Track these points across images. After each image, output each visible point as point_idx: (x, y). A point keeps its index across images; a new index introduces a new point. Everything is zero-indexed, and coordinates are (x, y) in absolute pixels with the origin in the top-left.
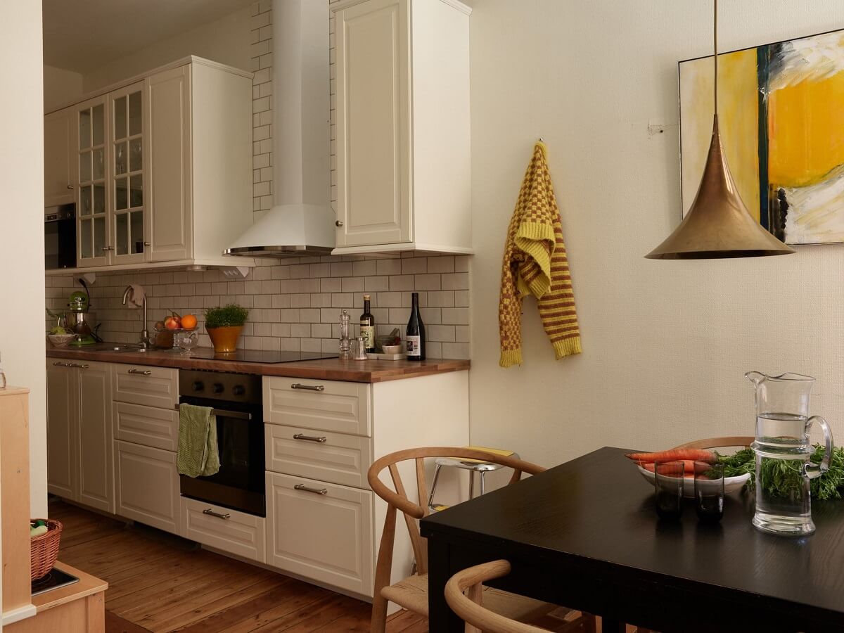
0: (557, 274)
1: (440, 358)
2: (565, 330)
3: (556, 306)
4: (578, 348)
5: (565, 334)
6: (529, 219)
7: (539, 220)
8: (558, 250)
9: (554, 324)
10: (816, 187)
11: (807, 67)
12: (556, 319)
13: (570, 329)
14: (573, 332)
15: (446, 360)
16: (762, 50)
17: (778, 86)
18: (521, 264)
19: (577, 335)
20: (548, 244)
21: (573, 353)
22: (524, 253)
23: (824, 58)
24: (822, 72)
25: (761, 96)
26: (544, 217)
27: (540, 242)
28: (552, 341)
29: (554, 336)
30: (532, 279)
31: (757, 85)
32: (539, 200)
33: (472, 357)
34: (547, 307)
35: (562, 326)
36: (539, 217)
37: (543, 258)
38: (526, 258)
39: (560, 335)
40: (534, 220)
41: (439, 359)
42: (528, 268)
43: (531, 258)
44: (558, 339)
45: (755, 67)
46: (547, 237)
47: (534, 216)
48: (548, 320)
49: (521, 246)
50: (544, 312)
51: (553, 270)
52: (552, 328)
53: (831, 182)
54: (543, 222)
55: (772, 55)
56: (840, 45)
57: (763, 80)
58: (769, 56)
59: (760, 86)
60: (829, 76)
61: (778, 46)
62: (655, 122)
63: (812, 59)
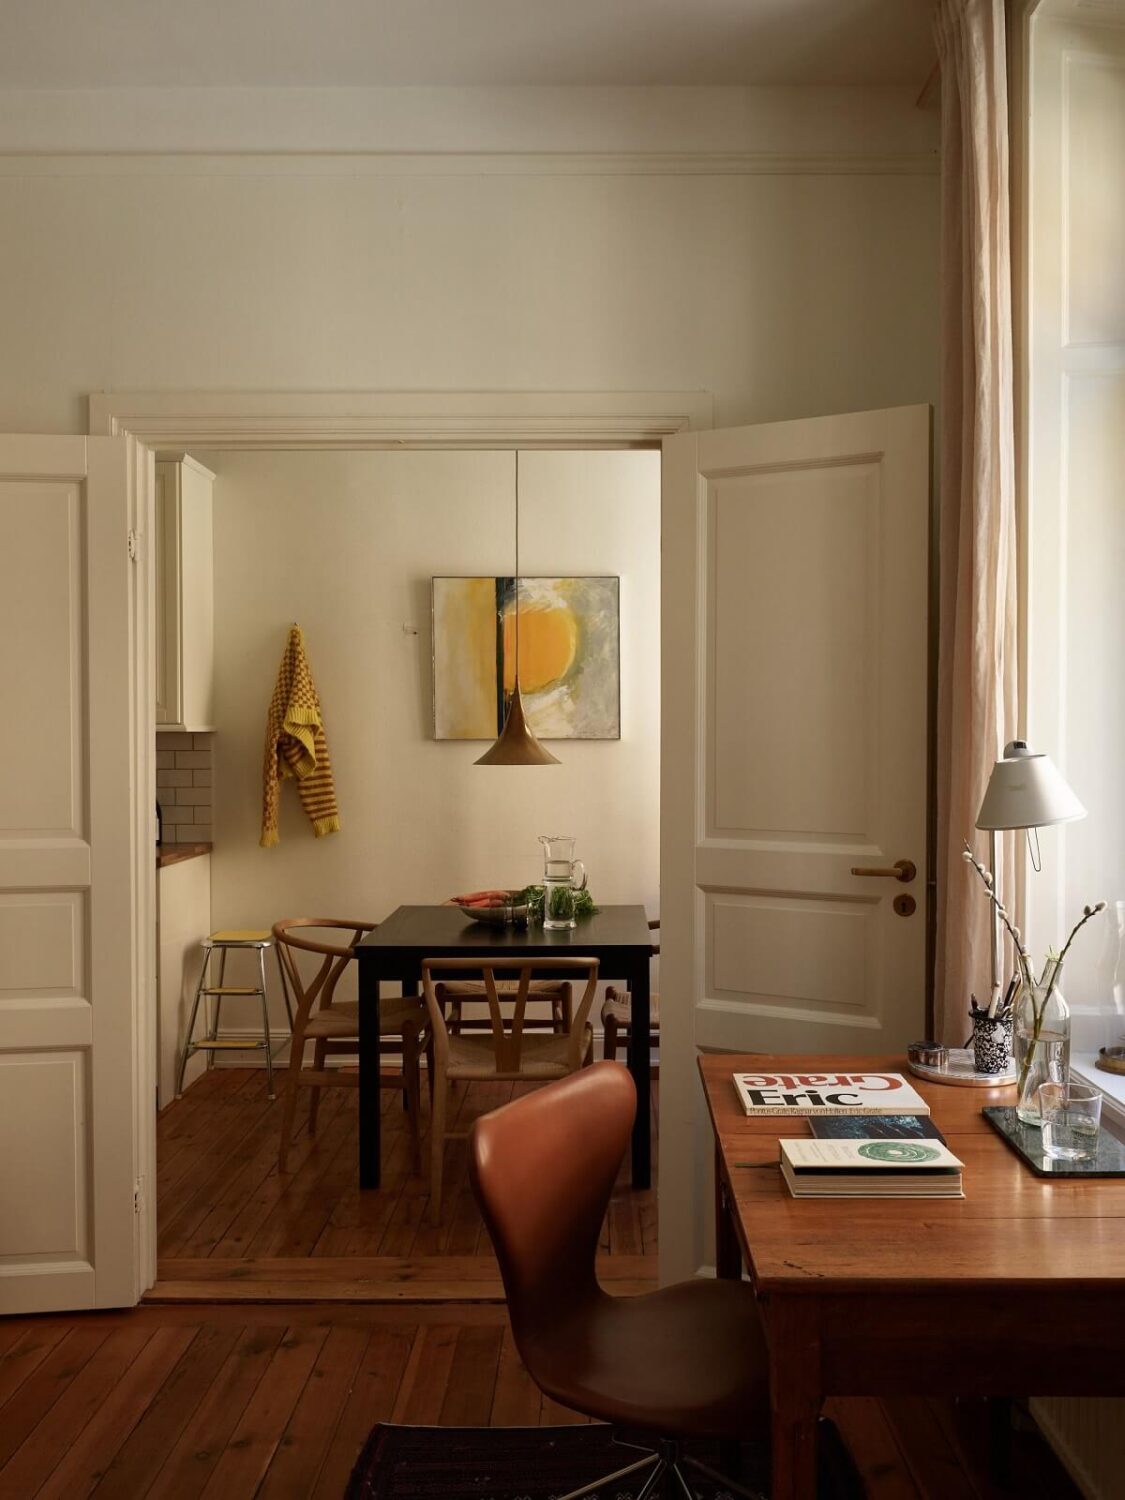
0: (320, 755)
1: (174, 841)
2: (325, 809)
3: (316, 787)
4: (338, 826)
5: (324, 813)
6: (297, 705)
7: (305, 706)
8: (321, 734)
9: (315, 803)
10: (538, 695)
11: (532, 601)
12: (316, 799)
13: (329, 808)
14: (332, 811)
15: (181, 843)
16: (499, 581)
17: (509, 613)
18: (285, 747)
19: (335, 814)
20: (314, 728)
21: (332, 830)
22: (290, 737)
23: (543, 597)
24: (542, 607)
25: (498, 618)
26: (309, 704)
27: (306, 726)
28: (312, 820)
29: (314, 815)
30: (297, 761)
31: (495, 607)
32: (304, 695)
33: (213, 840)
34: (307, 788)
35: (322, 806)
36: (305, 702)
37: (308, 740)
38: (293, 741)
39: (320, 814)
40: (301, 706)
41: (171, 844)
42: (295, 750)
43: (298, 742)
44: (318, 818)
45: (494, 594)
46: (314, 722)
47: (301, 702)
48: (309, 800)
49: (289, 730)
50: (304, 792)
51: (317, 751)
52: (312, 808)
53: (548, 692)
54: (309, 707)
55: (507, 586)
56: (555, 588)
57: (500, 605)
58: (505, 588)
59: (498, 609)
60: (548, 610)
61: (511, 580)
62: (409, 624)
63: (535, 595)
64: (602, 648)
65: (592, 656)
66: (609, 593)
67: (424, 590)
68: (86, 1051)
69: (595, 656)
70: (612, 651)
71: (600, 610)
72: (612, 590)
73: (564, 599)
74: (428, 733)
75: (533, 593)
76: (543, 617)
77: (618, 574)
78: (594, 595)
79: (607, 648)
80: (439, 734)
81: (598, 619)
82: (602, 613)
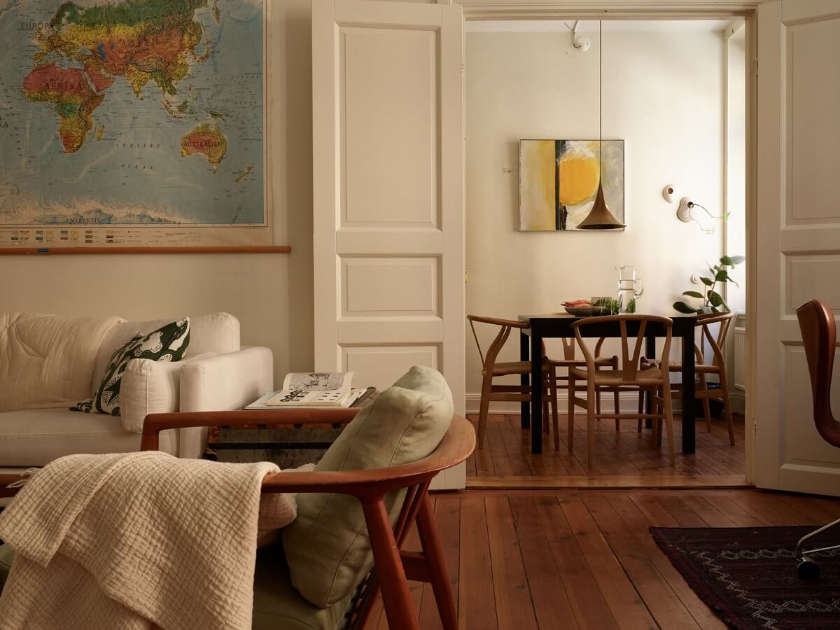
10: (578, 206)
11: (576, 153)
16: (557, 142)
17: (563, 160)
23: (581, 151)
24: (580, 157)
25: (557, 162)
45: (554, 149)
53: (584, 204)
55: (562, 146)
56: (588, 146)
57: (557, 156)
58: (560, 145)
59: (556, 157)
60: (584, 159)
61: (564, 142)
62: (506, 167)
63: (577, 150)
64: (614, 179)
65: (608, 184)
66: (619, 149)
67: (515, 148)
68: (439, 345)
69: (610, 185)
70: (620, 181)
71: (613, 159)
72: (620, 147)
73: (593, 152)
74: (516, 228)
75: (576, 150)
76: (581, 163)
77: (622, 139)
78: (610, 150)
79: (617, 180)
80: (523, 228)
81: (611, 164)
82: (614, 160)
